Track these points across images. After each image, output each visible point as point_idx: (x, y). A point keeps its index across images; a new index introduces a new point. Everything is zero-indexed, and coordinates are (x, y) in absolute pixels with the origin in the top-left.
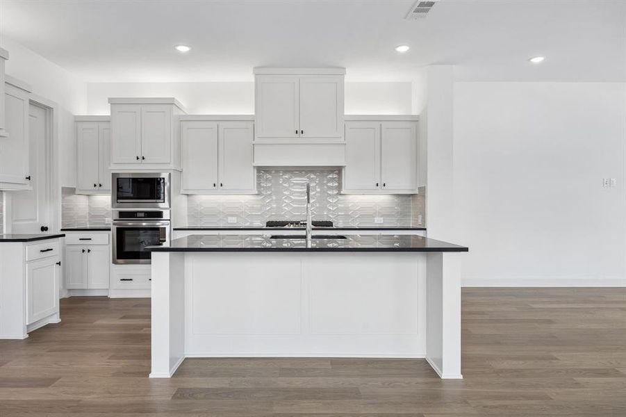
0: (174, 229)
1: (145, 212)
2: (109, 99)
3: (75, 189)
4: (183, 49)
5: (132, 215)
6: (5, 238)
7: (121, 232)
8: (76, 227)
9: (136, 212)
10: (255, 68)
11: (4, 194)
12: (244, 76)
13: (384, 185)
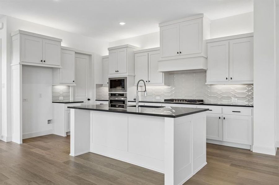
0: (128, 101)
1: (119, 94)
2: (108, 48)
3: (102, 85)
4: (122, 24)
5: (115, 95)
6: (71, 102)
7: (111, 101)
8: (103, 99)
9: (116, 94)
10: (159, 24)
11: (70, 87)
12: (155, 29)
13: (231, 79)
